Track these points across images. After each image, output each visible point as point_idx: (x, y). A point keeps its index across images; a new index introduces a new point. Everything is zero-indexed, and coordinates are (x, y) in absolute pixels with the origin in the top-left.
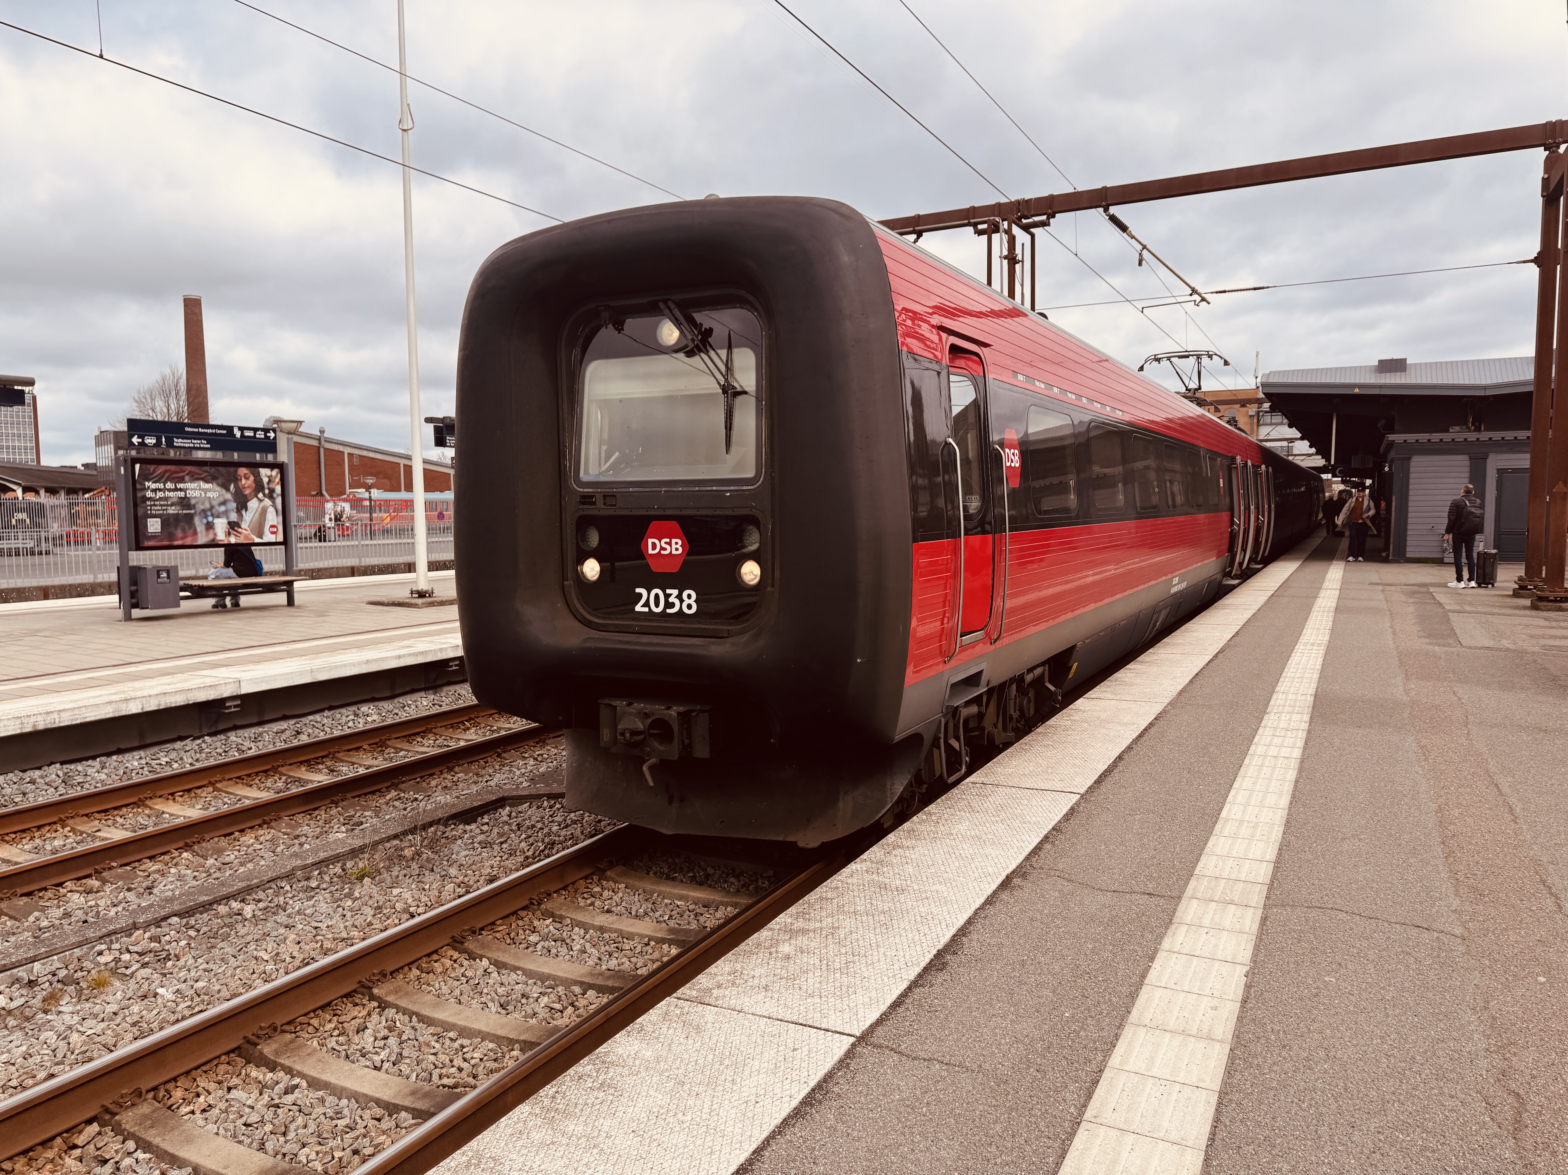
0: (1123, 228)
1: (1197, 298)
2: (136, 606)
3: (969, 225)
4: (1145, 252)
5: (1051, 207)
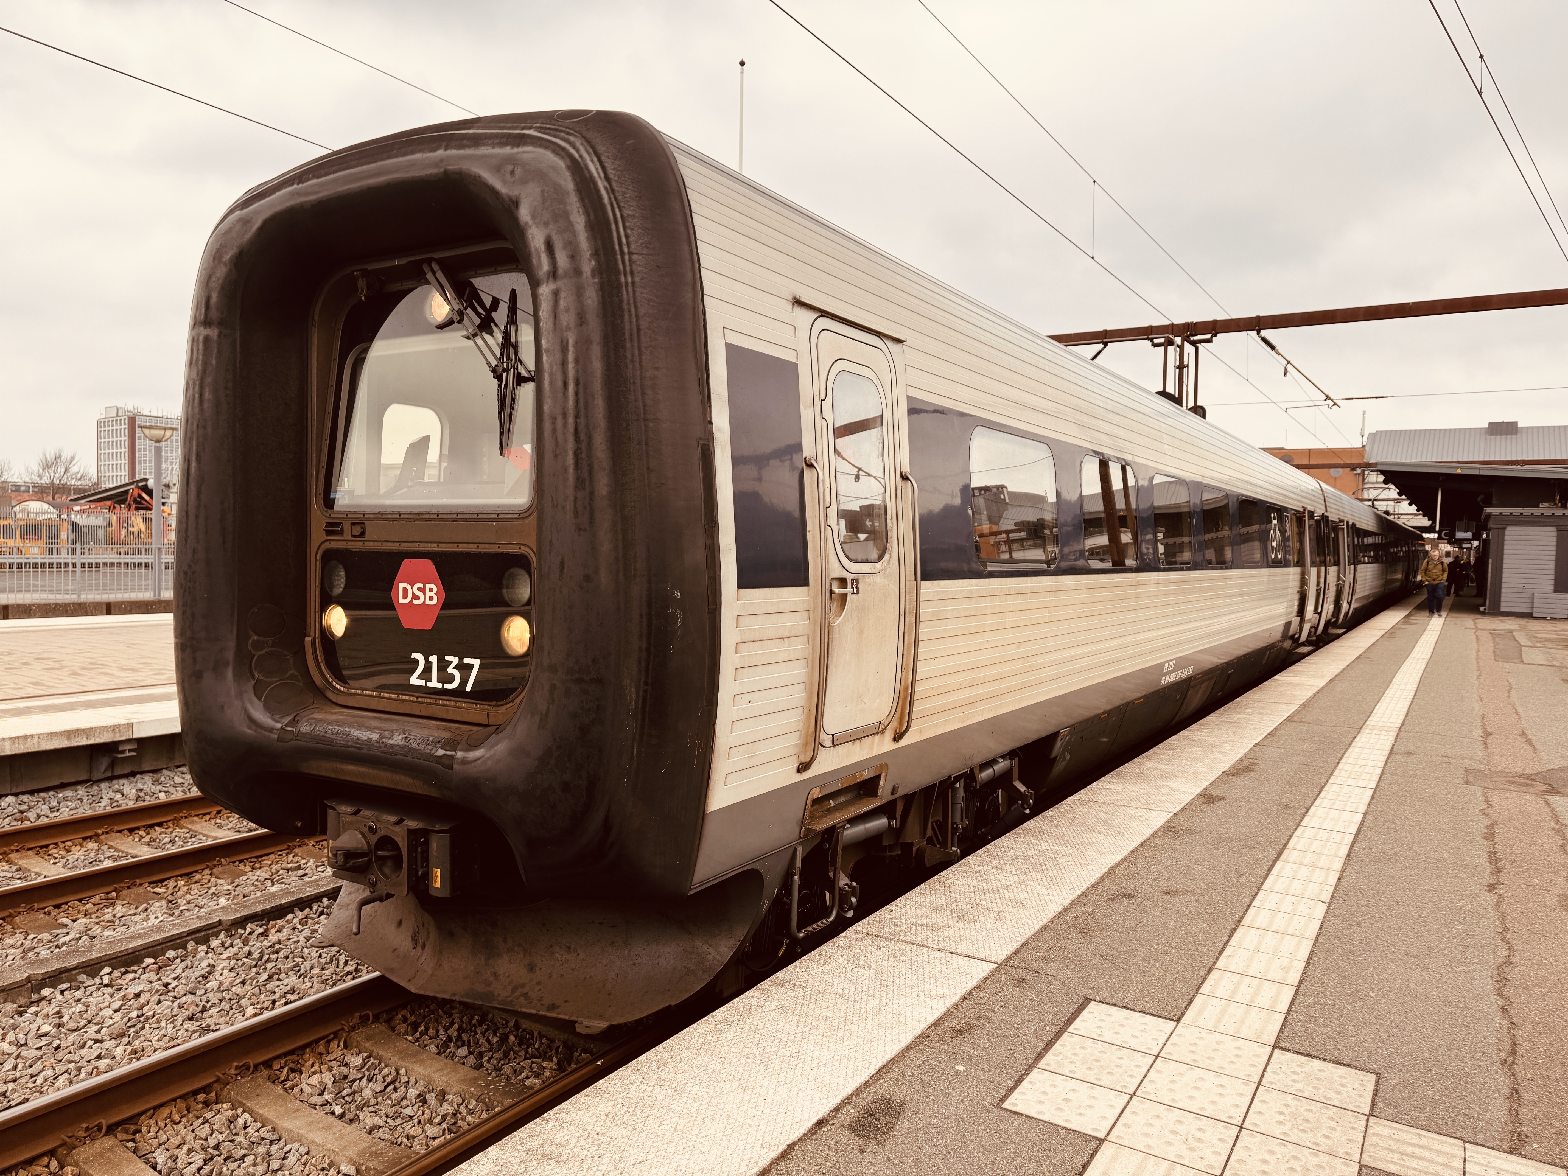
0: (1272, 347)
1: (1329, 402)
3: (1148, 339)
4: (1289, 367)
5: (1214, 329)
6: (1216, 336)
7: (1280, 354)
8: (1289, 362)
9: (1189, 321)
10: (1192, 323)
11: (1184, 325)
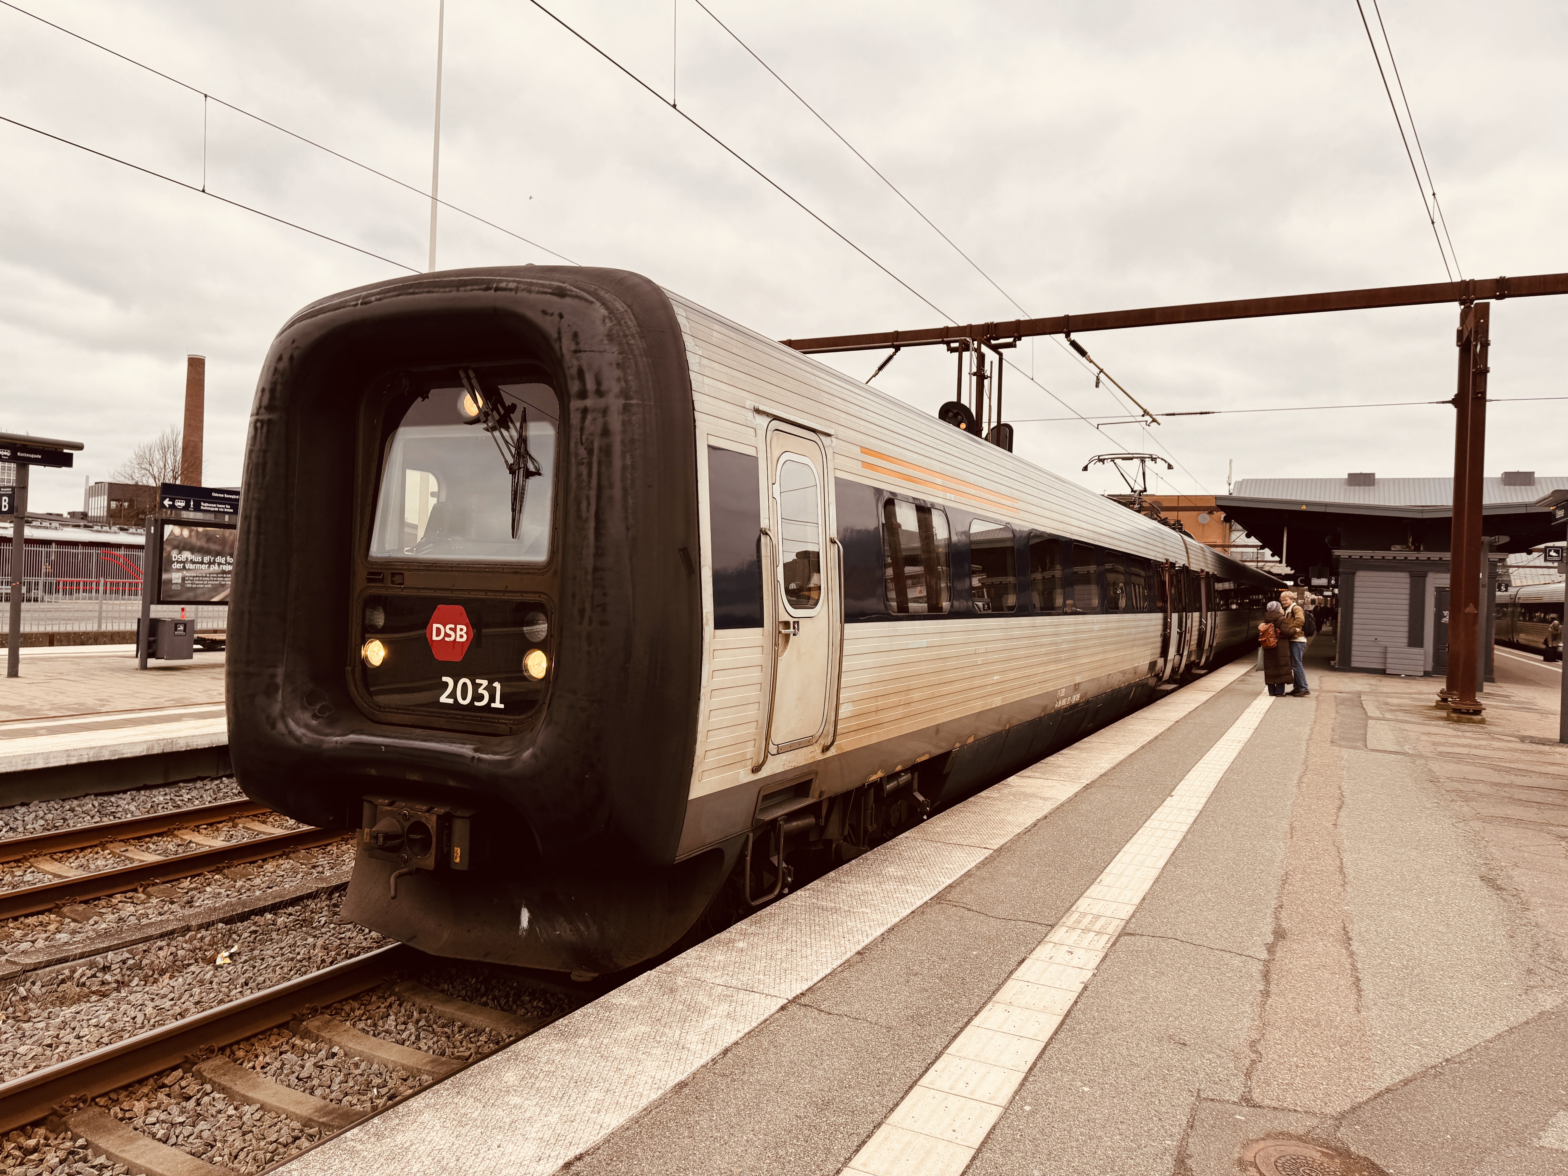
0: (1083, 353)
1: (1147, 418)
2: (153, 655)
3: (943, 342)
4: (1102, 376)
5: (1017, 331)
6: (1020, 339)
7: (1091, 361)
8: (1102, 371)
9: (989, 321)
10: (992, 324)
11: (983, 326)
